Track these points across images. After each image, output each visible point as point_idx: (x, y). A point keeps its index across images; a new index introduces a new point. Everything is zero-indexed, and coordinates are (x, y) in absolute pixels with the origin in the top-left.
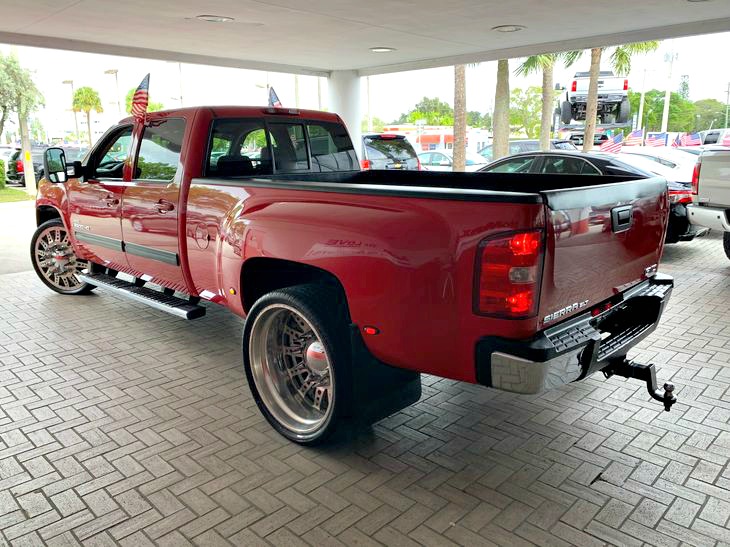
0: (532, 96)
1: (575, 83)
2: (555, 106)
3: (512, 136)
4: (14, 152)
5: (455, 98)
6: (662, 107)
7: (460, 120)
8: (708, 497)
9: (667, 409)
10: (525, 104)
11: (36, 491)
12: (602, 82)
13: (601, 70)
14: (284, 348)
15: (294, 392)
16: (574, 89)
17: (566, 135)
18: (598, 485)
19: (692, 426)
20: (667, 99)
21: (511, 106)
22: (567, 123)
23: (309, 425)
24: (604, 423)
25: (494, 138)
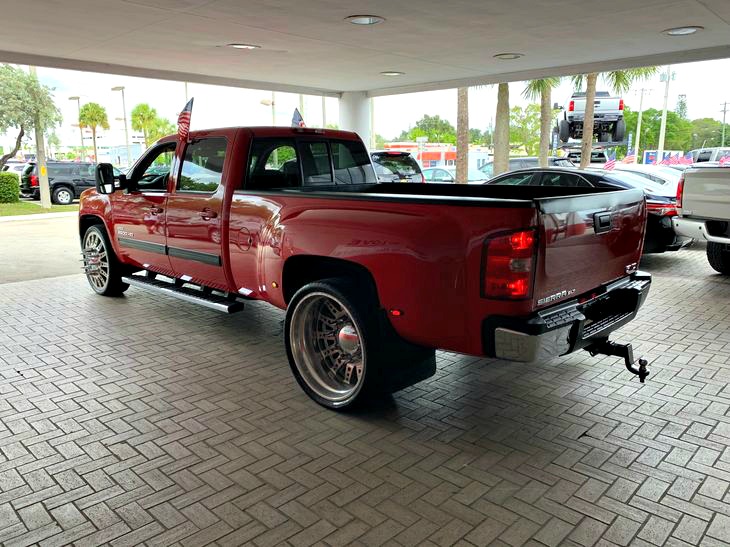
0: (531, 114)
1: (572, 103)
2: (553, 125)
3: (512, 153)
4: (27, 166)
5: (458, 118)
6: (660, 126)
7: (462, 138)
8: (673, 447)
9: (642, 381)
10: (525, 122)
11: (122, 442)
12: (598, 103)
13: (598, 90)
14: (318, 333)
15: (327, 370)
16: (572, 109)
17: (564, 154)
18: (584, 440)
19: (665, 399)
20: (664, 118)
21: (510, 124)
22: (565, 141)
23: (342, 395)
24: (591, 396)
25: (495, 155)
